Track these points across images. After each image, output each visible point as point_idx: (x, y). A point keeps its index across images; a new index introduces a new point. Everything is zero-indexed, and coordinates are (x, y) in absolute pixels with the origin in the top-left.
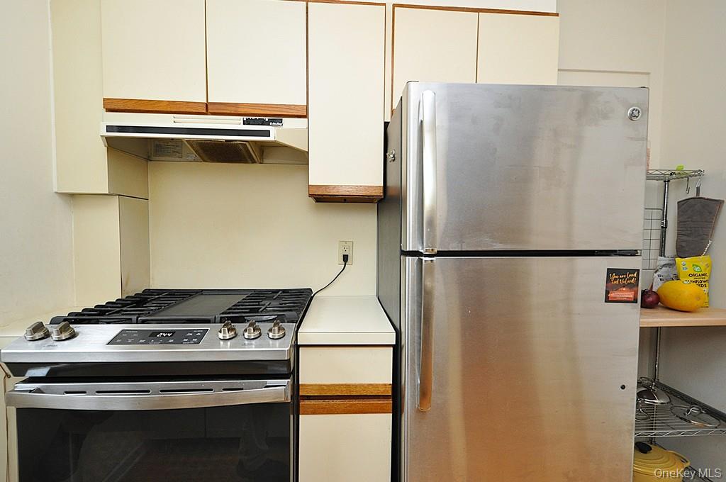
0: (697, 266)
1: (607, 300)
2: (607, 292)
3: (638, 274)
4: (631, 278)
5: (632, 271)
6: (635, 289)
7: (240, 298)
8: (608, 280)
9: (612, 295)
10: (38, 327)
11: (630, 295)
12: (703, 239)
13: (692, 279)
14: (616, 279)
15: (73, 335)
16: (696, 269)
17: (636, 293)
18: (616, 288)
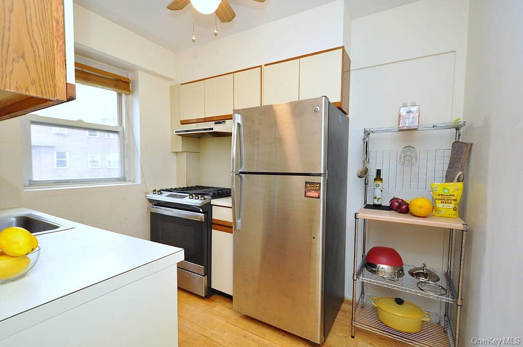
0: (447, 189)
1: (305, 196)
2: (305, 192)
3: (320, 185)
4: (317, 187)
5: (318, 183)
6: (319, 192)
7: (216, 190)
8: (306, 187)
9: (308, 194)
10: (155, 190)
11: (316, 194)
12: (455, 171)
13: (440, 197)
14: (309, 187)
15: (161, 194)
16: (446, 191)
17: (319, 194)
18: (310, 191)
